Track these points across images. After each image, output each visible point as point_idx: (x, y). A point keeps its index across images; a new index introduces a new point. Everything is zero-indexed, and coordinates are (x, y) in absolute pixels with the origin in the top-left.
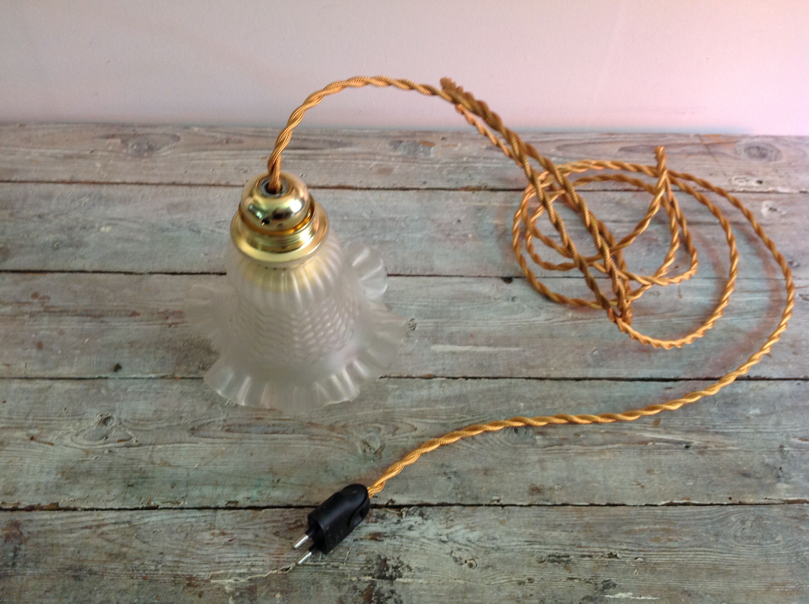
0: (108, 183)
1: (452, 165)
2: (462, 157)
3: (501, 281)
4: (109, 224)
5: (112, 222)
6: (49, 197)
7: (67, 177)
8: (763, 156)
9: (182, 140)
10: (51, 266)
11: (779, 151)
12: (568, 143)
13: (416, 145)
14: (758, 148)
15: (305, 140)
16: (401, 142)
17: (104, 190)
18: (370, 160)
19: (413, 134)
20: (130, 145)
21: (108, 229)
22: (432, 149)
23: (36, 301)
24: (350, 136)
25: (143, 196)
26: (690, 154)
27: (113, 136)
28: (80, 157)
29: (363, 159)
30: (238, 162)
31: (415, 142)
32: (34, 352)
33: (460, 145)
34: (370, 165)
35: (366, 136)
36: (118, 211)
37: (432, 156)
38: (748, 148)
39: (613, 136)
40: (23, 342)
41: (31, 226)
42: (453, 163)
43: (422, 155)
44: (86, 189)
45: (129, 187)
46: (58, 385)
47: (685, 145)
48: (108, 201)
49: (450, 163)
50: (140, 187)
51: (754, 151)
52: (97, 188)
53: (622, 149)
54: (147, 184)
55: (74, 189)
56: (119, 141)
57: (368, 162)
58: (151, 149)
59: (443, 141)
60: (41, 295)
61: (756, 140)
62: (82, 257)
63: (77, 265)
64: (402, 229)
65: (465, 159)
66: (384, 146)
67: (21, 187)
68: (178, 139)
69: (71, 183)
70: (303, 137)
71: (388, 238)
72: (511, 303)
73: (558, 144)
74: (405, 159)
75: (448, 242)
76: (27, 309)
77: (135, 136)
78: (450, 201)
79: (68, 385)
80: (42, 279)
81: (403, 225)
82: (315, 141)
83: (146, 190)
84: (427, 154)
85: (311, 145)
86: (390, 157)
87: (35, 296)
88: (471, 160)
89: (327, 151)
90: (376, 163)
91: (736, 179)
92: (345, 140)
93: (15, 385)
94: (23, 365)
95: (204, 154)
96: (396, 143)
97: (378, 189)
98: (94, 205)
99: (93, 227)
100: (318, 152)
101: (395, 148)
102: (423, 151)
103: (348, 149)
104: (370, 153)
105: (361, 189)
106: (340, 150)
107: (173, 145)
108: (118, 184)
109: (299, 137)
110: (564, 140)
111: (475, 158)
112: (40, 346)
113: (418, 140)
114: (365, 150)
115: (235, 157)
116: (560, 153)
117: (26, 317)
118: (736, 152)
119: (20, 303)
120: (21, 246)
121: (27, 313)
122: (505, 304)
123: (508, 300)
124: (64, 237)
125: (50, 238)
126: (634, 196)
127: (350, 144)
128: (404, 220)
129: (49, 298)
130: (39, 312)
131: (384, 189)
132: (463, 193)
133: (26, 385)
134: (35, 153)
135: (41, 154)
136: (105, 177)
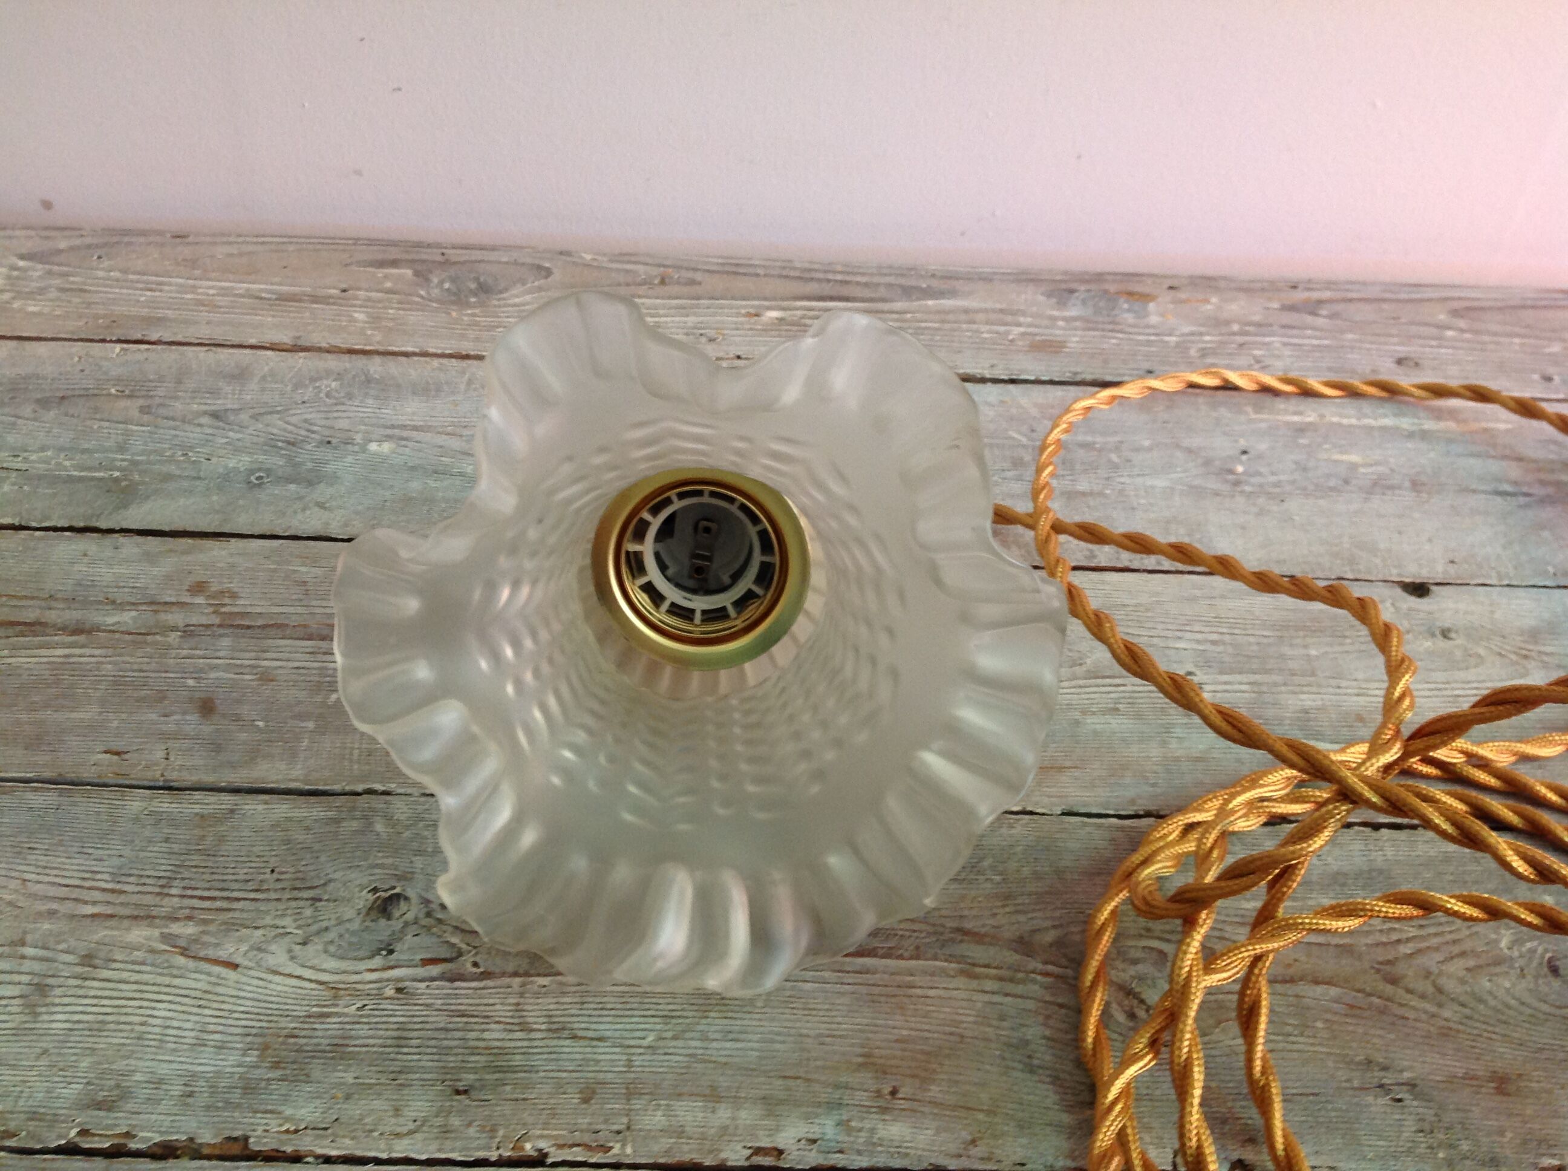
0: (384, 353)
1: (1207, 338)
2: (1228, 323)
3: (1398, 591)
4: (389, 438)
5: (396, 433)
6: (240, 376)
7: (285, 337)
9: (557, 276)
10: (241, 523)
12: (1476, 304)
13: (1111, 298)
15: (845, 283)
16: (1072, 291)
17: (375, 366)
18: (1006, 324)
19: (1099, 277)
20: (436, 280)
21: (386, 447)
22: (1152, 306)
23: (200, 600)
24: (948, 277)
25: (470, 382)
27: (394, 263)
28: (315, 299)
29: (988, 322)
30: (691, 320)
31: (1106, 292)
32: (192, 722)
33: (1214, 300)
34: (1008, 333)
35: (987, 279)
36: (412, 410)
37: (1154, 319)
40: (161, 696)
41: (193, 434)
42: (1208, 334)
43: (1129, 317)
44: (332, 362)
45: (436, 362)
46: (254, 806)
48: (386, 389)
49: (1201, 334)
52: (360, 362)
54: (479, 358)
55: (300, 360)
56: (408, 272)
57: (1002, 329)
58: (484, 289)
59: (1172, 292)
60: (214, 588)
62: (321, 505)
63: (312, 522)
64: (1115, 467)
65: (1236, 327)
66: (1032, 298)
67: (173, 354)
68: (548, 272)
69: (296, 348)
70: (839, 277)
71: (1082, 486)
72: (1442, 643)
73: (1456, 305)
74: (1089, 324)
75: (1240, 500)
76: (176, 618)
77: (447, 263)
79: (282, 808)
80: (217, 551)
81: (1114, 457)
82: (866, 285)
83: (478, 369)
84: (1141, 314)
86: (1054, 319)
87: (198, 588)
88: (1251, 329)
89: (898, 305)
90: (1022, 330)
92: (935, 283)
93: (136, 803)
94: (161, 754)
96: (1062, 293)
97: (1038, 382)
98: (350, 396)
99: (348, 442)
100: (880, 305)
101: (1062, 304)
102: (1129, 311)
103: (949, 303)
104: (1003, 312)
105: (996, 381)
106: (932, 303)
107: (536, 283)
108: (406, 354)
109: (830, 276)
110: (1461, 299)
111: (1259, 325)
112: (207, 708)
113: (1112, 288)
114: (989, 305)
115: (684, 310)
116: (1463, 324)
117: (174, 637)
119: (156, 605)
120: (168, 477)
121: (174, 629)
122: (1428, 644)
123: (1433, 635)
124: (277, 461)
125: (241, 462)
127: (953, 293)
128: (1117, 449)
129: (234, 595)
130: (207, 626)
131: (1052, 382)
133: (165, 804)
134: (208, 288)
135: (224, 292)
136: (376, 340)
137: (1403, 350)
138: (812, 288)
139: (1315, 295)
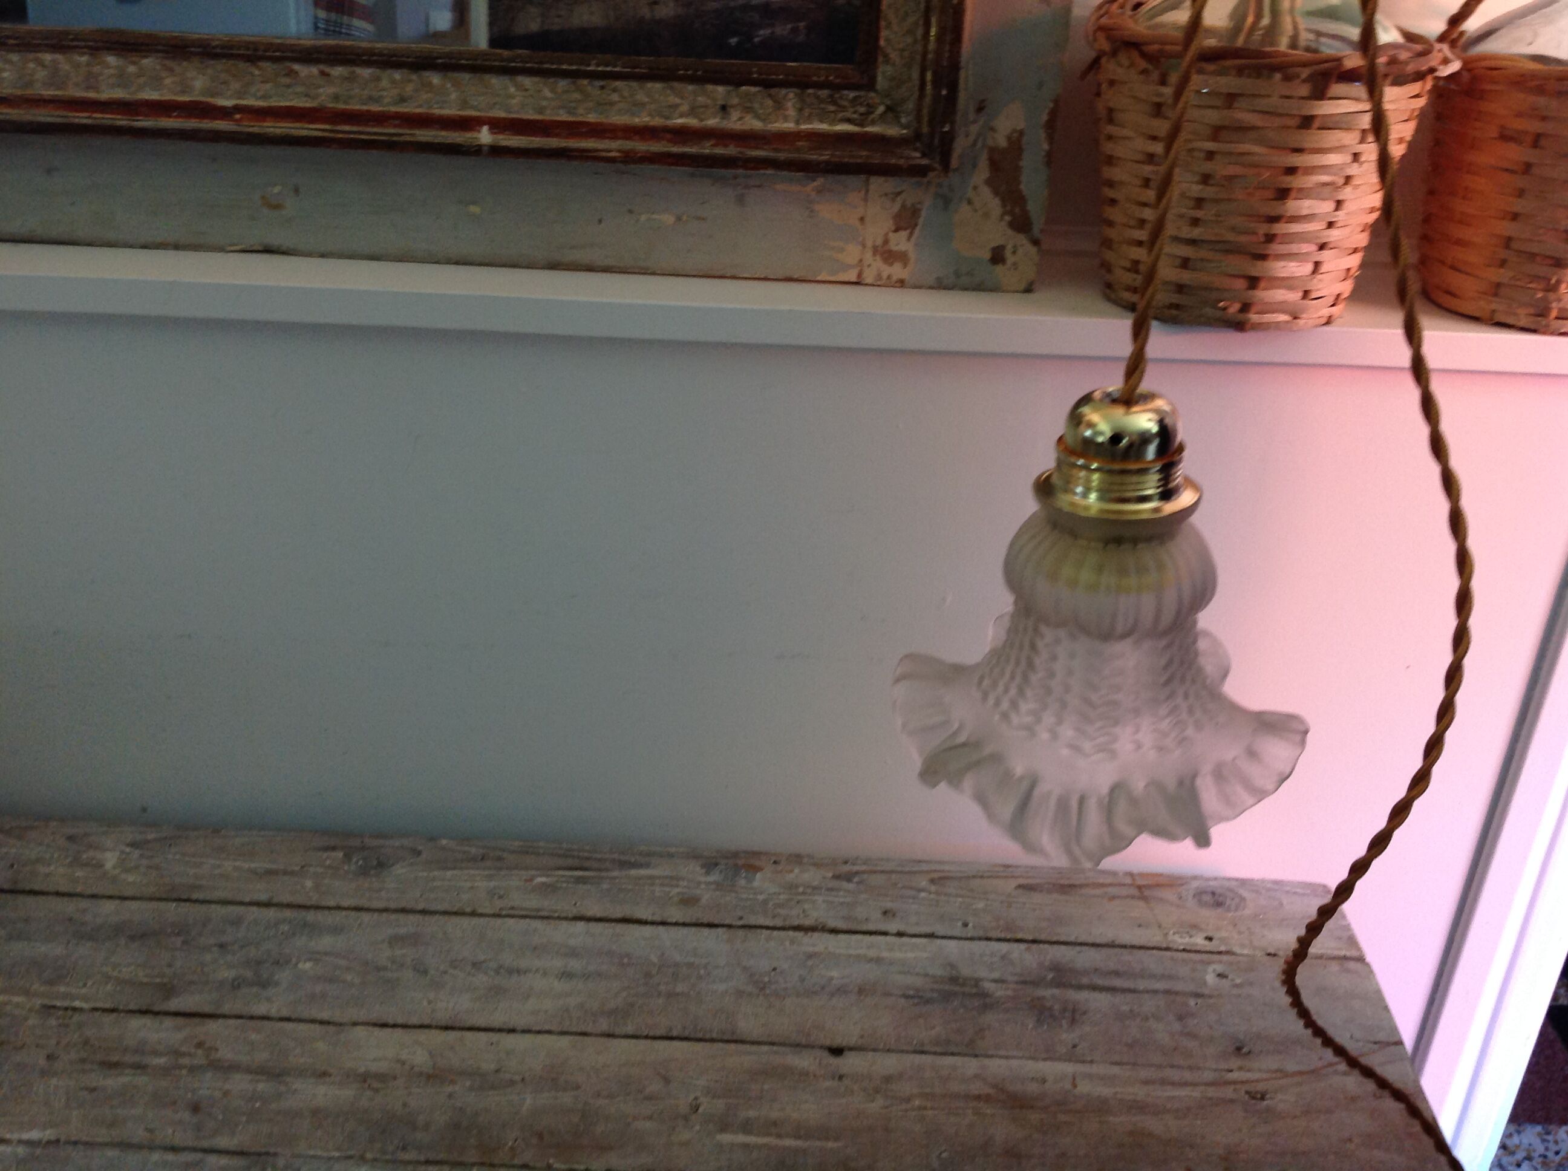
0: (317, 908)
1: (782, 897)
2: (797, 887)
3: (826, 1053)
4: (310, 960)
5: (315, 957)
6: (237, 922)
7: (263, 898)
8: (1219, 904)
9: (424, 856)
10: (226, 1009)
11: (1243, 899)
12: (947, 875)
13: (737, 869)
14: (1213, 894)
15: (588, 859)
16: (716, 864)
17: (311, 916)
18: (672, 886)
19: (736, 855)
20: (354, 860)
21: (308, 965)
22: (759, 875)
23: (200, 1052)
24: (650, 854)
25: (360, 925)
26: (1113, 898)
27: (334, 848)
28: (285, 873)
29: (662, 885)
30: (492, 884)
31: (736, 865)
32: (186, 1116)
33: (796, 871)
34: (669, 892)
35: (671, 856)
36: (326, 942)
37: (756, 884)
38: (1199, 894)
39: (1010, 869)
40: (175, 1103)
41: (208, 957)
42: (784, 893)
43: (743, 882)
44: (288, 913)
45: (344, 913)
46: (212, 1159)
47: (1111, 885)
48: (313, 929)
49: (779, 894)
50: (359, 914)
51: (1207, 898)
52: (303, 913)
53: (1019, 887)
54: (368, 910)
55: (271, 913)
56: (340, 854)
57: (667, 889)
58: (381, 865)
59: (774, 866)
60: (207, 1045)
61: (1211, 883)
62: (268, 999)
63: (261, 1009)
64: (700, 978)
65: (801, 890)
66: (693, 870)
67: (203, 908)
68: (419, 853)
69: (268, 905)
70: (586, 854)
71: (680, 988)
72: (836, 1083)
73: (935, 875)
74: (719, 886)
75: (761, 998)
76: (185, 1061)
77: (363, 848)
78: (772, 944)
79: (224, 1161)
80: (213, 1026)
81: (702, 972)
82: (600, 860)
83: (366, 917)
84: (750, 880)
85: (595, 865)
86: (699, 883)
87: (200, 1045)
88: (809, 891)
89: (615, 873)
90: (679, 890)
91: (1174, 934)
92: (640, 859)
93: (156, 1156)
94: (170, 1131)
95: (449, 873)
96: (710, 865)
97: (676, 924)
98: (294, 934)
99: (288, 962)
100: (604, 874)
101: (708, 873)
102: (745, 878)
103: (643, 872)
104: (671, 878)
105: (653, 923)
106: (633, 872)
107: (411, 861)
108: (329, 908)
109: (581, 854)
110: (943, 871)
111: (814, 888)
112: (195, 1108)
113: (740, 862)
114: (667, 873)
115: (490, 878)
116: (933, 888)
117: (184, 1072)
118: (1180, 898)
119: (177, 1053)
120: (192, 983)
121: (185, 1067)
122: (829, 1084)
124: (249, 974)
125: (231, 974)
126: (1027, 949)
127: (647, 865)
128: (705, 967)
129: (217, 1050)
130: (201, 1066)
131: (684, 925)
132: (791, 933)
133: (170, 1157)
134: (228, 865)
135: (236, 868)
136: (315, 899)
137: (889, 905)
138: (570, 862)
139: (856, 868)
